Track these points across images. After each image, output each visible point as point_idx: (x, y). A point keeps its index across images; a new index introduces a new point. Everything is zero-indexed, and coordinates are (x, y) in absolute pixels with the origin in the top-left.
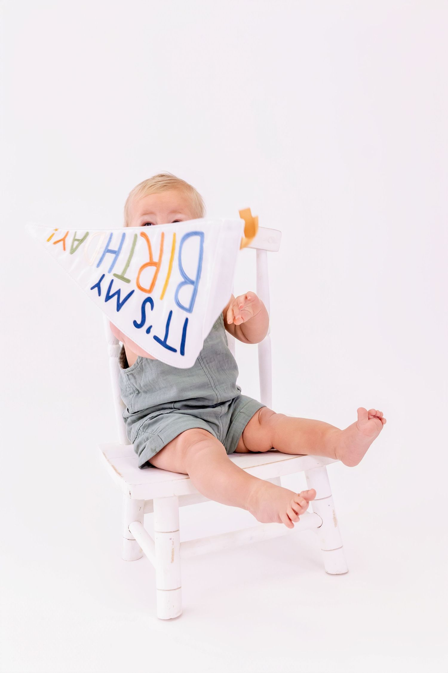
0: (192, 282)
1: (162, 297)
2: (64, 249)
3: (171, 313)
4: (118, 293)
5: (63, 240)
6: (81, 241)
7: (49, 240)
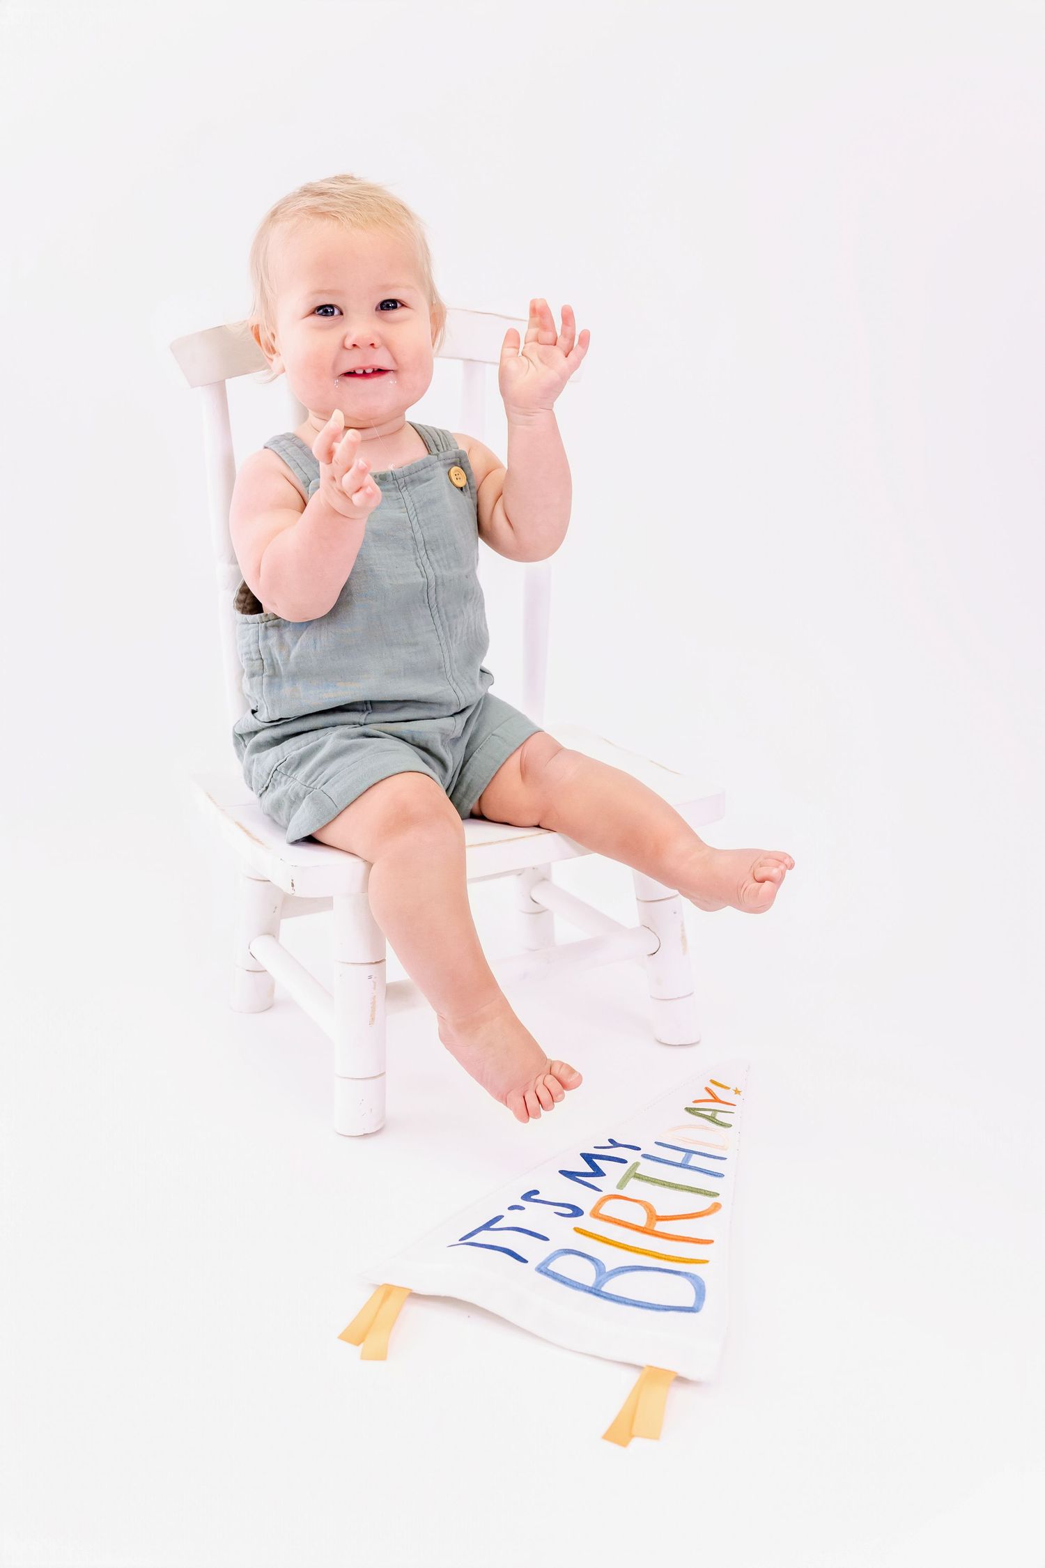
0: (600, 1283)
1: (577, 1230)
2: (696, 1102)
3: (545, 1239)
4: (598, 1172)
5: (716, 1100)
6: (712, 1119)
7: (713, 1082)
